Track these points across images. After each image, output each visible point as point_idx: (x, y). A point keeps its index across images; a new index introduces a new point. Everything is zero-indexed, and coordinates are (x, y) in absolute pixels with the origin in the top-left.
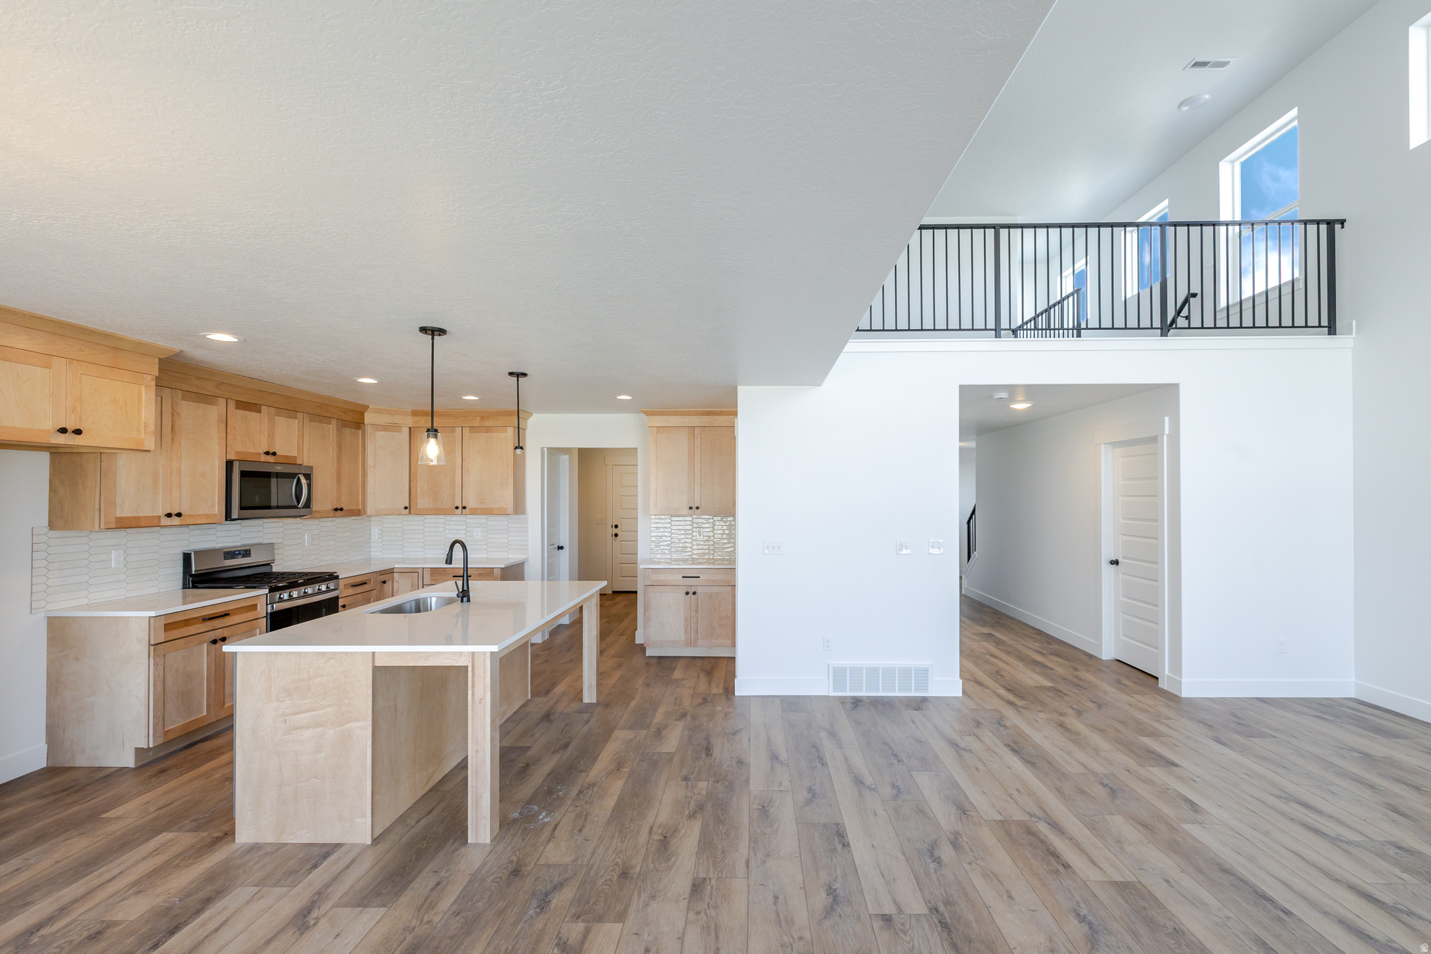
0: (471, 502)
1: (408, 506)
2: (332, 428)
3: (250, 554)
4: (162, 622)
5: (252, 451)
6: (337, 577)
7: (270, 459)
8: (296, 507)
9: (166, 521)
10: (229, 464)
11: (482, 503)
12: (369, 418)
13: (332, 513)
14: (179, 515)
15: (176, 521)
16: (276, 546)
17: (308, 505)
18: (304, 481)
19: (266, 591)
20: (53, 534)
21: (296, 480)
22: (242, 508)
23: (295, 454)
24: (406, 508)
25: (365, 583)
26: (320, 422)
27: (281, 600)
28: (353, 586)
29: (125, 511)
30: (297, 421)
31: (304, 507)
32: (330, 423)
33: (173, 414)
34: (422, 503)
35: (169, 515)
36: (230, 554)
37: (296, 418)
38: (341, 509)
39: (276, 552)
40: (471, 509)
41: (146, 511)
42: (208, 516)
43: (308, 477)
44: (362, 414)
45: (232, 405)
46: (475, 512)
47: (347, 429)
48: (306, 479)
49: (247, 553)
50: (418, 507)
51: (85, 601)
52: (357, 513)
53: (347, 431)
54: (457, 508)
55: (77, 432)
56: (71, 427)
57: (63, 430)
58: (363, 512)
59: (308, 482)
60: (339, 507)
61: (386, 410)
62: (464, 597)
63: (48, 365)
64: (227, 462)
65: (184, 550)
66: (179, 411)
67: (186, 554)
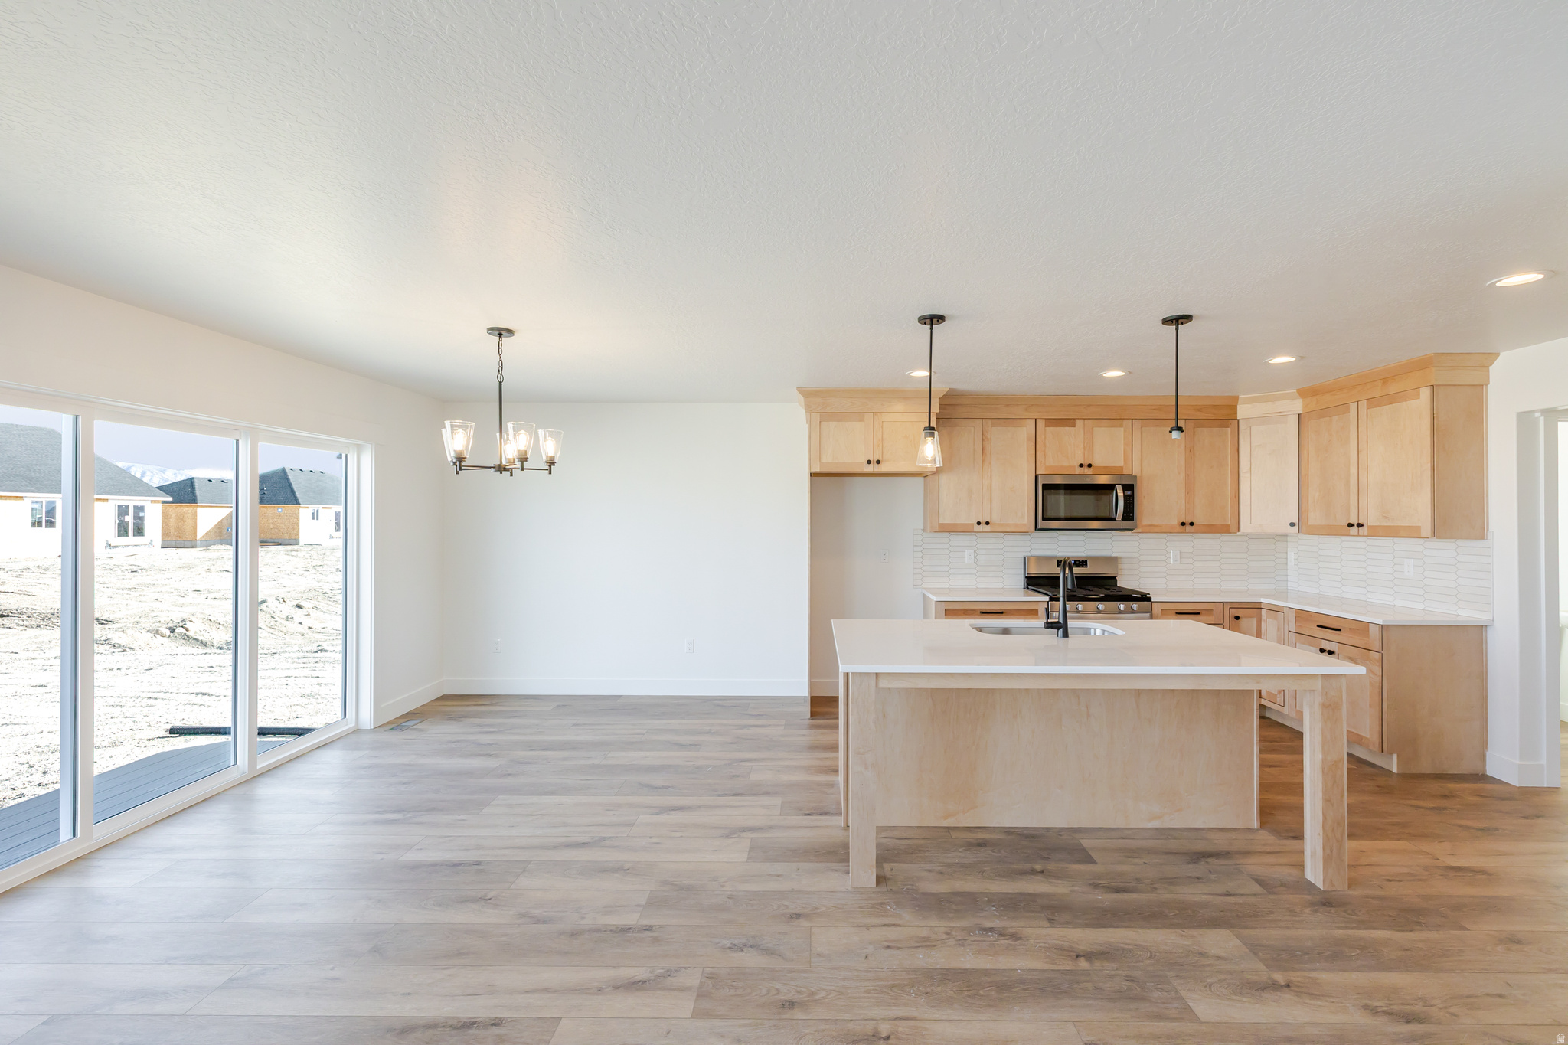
0: (1372, 519)
1: (1296, 521)
3: (1086, 564)
4: (945, 607)
5: (1066, 464)
6: (1149, 599)
7: (1089, 471)
8: (1114, 519)
9: (978, 528)
11: (1386, 517)
12: (1243, 412)
13: (1179, 528)
14: (987, 523)
15: (988, 528)
17: (1129, 515)
18: (1121, 494)
19: (1047, 598)
20: (926, 534)
21: (1115, 491)
22: (1044, 519)
23: (1122, 465)
24: (1292, 524)
25: (1199, 613)
26: (1157, 426)
28: (1177, 613)
29: (946, 519)
30: (1122, 429)
31: (1124, 519)
33: (983, 439)
34: (1315, 518)
35: (979, 523)
37: (1121, 426)
38: (1192, 524)
39: (1121, 566)
40: (1370, 527)
41: (963, 519)
42: (1018, 525)
43: (1129, 488)
44: (1233, 408)
45: (1041, 424)
46: (1377, 532)
47: (1208, 428)
48: (1125, 491)
49: (1081, 564)
50: (1311, 523)
51: (947, 586)
52: (1227, 527)
53: (1208, 432)
54: (1351, 525)
55: (878, 462)
56: (874, 459)
57: (869, 462)
58: (1233, 528)
59: (1129, 493)
60: (1188, 520)
61: (1262, 397)
62: (1058, 629)
63: (862, 420)
64: (1036, 477)
65: (1022, 555)
66: (989, 437)
67: (1025, 558)
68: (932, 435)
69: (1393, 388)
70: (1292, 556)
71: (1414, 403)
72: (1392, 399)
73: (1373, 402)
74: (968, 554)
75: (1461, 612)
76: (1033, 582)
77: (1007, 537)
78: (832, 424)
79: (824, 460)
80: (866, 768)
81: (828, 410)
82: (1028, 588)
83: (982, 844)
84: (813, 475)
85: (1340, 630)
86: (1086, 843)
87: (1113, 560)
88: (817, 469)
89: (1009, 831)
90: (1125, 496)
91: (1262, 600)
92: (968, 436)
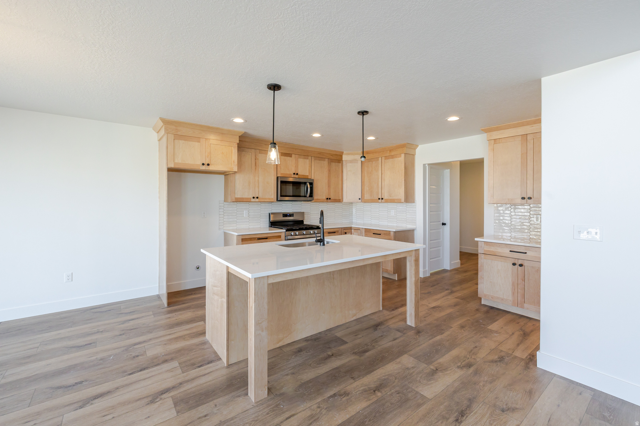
0: (386, 197)
1: (360, 198)
2: (326, 163)
3: (293, 215)
4: (241, 238)
5: (288, 173)
7: (297, 176)
8: (305, 196)
9: (253, 200)
10: (277, 178)
11: (390, 196)
12: (345, 158)
13: (326, 200)
14: (257, 198)
15: (257, 200)
16: (305, 214)
17: (311, 195)
18: (309, 186)
19: (285, 230)
20: (225, 203)
21: (306, 185)
22: (281, 196)
23: (308, 175)
24: (360, 199)
25: (335, 232)
26: (319, 160)
27: (291, 235)
28: (328, 233)
29: (238, 195)
30: (308, 160)
31: (310, 196)
32: (324, 161)
33: (255, 159)
34: (367, 197)
35: (254, 198)
36: (285, 215)
38: (330, 199)
39: (305, 216)
40: (385, 199)
41: (246, 196)
42: (269, 199)
43: (311, 184)
44: (341, 156)
45: (279, 154)
46: (387, 201)
47: (333, 163)
48: (310, 185)
49: (291, 215)
50: (365, 199)
51: (235, 228)
52: (339, 201)
53: (333, 164)
54: (379, 199)
55: (208, 165)
56: (206, 163)
57: (203, 164)
58: (341, 201)
59: (311, 186)
60: (329, 198)
61: (351, 153)
62: (321, 242)
63: (199, 142)
64: (277, 177)
65: (268, 212)
66: (258, 158)
67: (269, 214)
68: (275, 147)
69: (393, 153)
70: (354, 210)
71: (399, 159)
72: (393, 157)
73: (387, 158)
74: (245, 213)
75: (408, 226)
76: (273, 224)
77: (263, 204)
78: (181, 142)
79: (176, 161)
80: (262, 331)
81: (179, 133)
82: (271, 227)
83: (300, 350)
84: (170, 170)
85: (380, 234)
86: (339, 334)
87: (303, 214)
88: (172, 166)
89: (306, 339)
90: (310, 187)
91: (352, 226)
92: (249, 157)
